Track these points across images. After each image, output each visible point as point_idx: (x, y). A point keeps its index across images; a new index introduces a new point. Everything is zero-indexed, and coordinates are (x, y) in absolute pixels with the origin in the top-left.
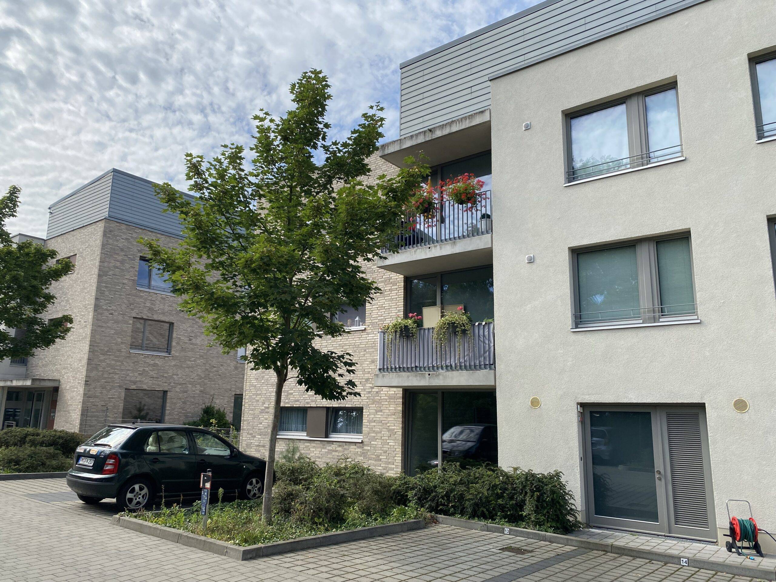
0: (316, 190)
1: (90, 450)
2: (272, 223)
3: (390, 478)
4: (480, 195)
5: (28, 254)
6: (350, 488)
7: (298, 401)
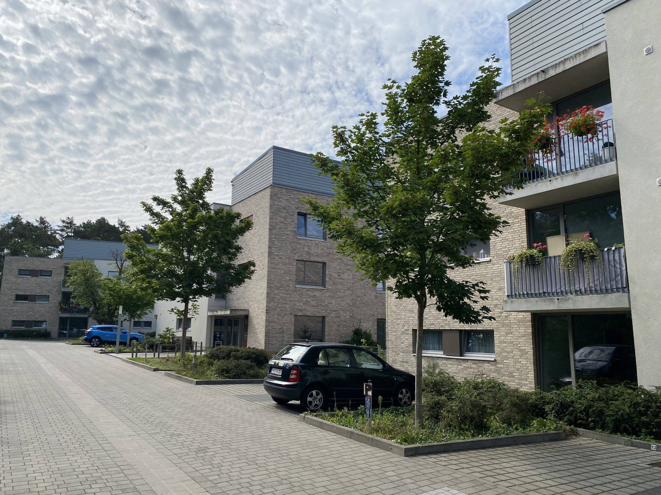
0: (441, 141)
1: (278, 363)
2: (403, 174)
3: (526, 393)
4: (600, 125)
5: (222, 217)
6: (488, 400)
7: (433, 324)
